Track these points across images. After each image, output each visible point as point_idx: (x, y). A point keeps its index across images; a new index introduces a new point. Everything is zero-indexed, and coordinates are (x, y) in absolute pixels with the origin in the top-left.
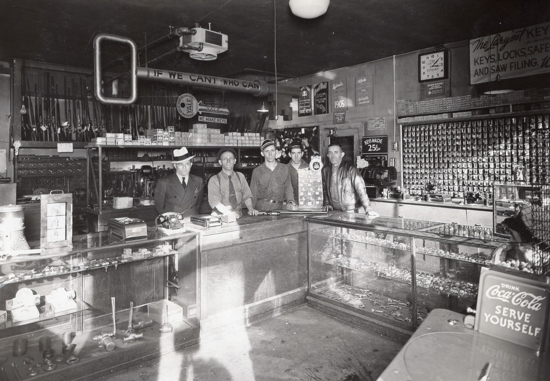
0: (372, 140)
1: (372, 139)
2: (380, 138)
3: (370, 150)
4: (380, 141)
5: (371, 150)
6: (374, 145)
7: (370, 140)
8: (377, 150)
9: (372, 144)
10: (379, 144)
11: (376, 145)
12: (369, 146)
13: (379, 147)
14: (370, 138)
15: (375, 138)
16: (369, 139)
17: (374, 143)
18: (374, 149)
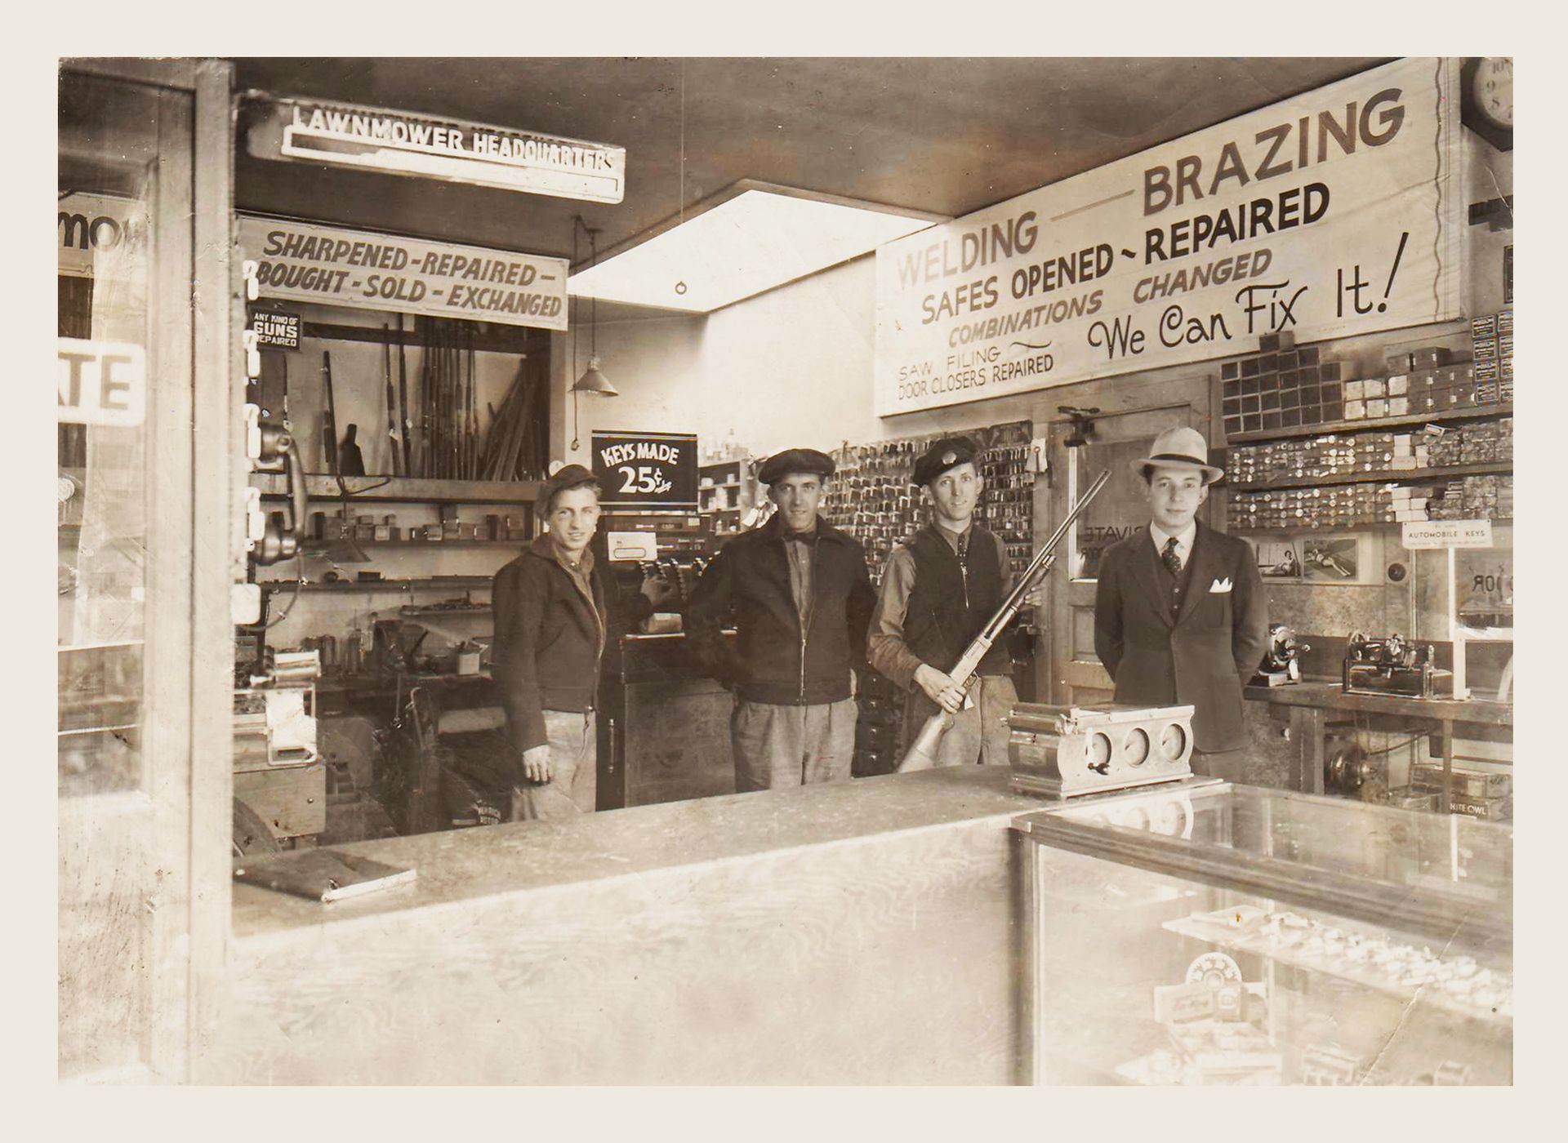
0: (635, 449)
1: (635, 442)
2: (671, 444)
3: (627, 488)
4: (672, 455)
5: (633, 490)
6: (648, 470)
7: (629, 447)
8: (659, 490)
9: (636, 464)
10: (663, 465)
11: (654, 471)
12: (625, 474)
13: (665, 478)
14: (629, 441)
15: (650, 442)
16: (623, 442)
17: (645, 462)
18: (645, 485)
